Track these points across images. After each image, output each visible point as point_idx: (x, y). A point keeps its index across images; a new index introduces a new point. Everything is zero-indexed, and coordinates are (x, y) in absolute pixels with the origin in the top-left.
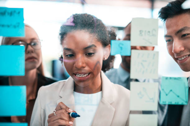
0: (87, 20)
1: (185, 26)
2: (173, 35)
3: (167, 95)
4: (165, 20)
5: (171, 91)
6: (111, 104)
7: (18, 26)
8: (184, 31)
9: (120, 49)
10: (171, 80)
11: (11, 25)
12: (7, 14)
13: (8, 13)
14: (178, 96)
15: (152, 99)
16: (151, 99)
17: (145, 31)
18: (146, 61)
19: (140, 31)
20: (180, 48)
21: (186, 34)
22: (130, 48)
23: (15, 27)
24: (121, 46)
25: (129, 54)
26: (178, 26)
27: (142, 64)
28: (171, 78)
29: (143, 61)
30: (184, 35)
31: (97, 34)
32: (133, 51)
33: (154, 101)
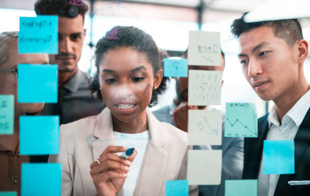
0: (135, 34)
1: (262, 41)
2: (249, 53)
3: (232, 125)
4: (238, 37)
5: (237, 120)
6: (162, 147)
7: (49, 40)
8: (262, 48)
9: (176, 69)
10: (237, 107)
11: (40, 39)
12: (35, 25)
13: (37, 25)
14: (246, 127)
15: (215, 131)
16: (213, 131)
17: (205, 47)
18: (206, 84)
19: (199, 47)
20: (258, 69)
21: (266, 51)
22: (187, 68)
23: (45, 41)
24: (176, 65)
25: (186, 76)
26: (254, 41)
27: (201, 87)
28: (236, 104)
29: (203, 84)
30: (262, 54)
31: (147, 54)
32: (191, 71)
33: (217, 134)
